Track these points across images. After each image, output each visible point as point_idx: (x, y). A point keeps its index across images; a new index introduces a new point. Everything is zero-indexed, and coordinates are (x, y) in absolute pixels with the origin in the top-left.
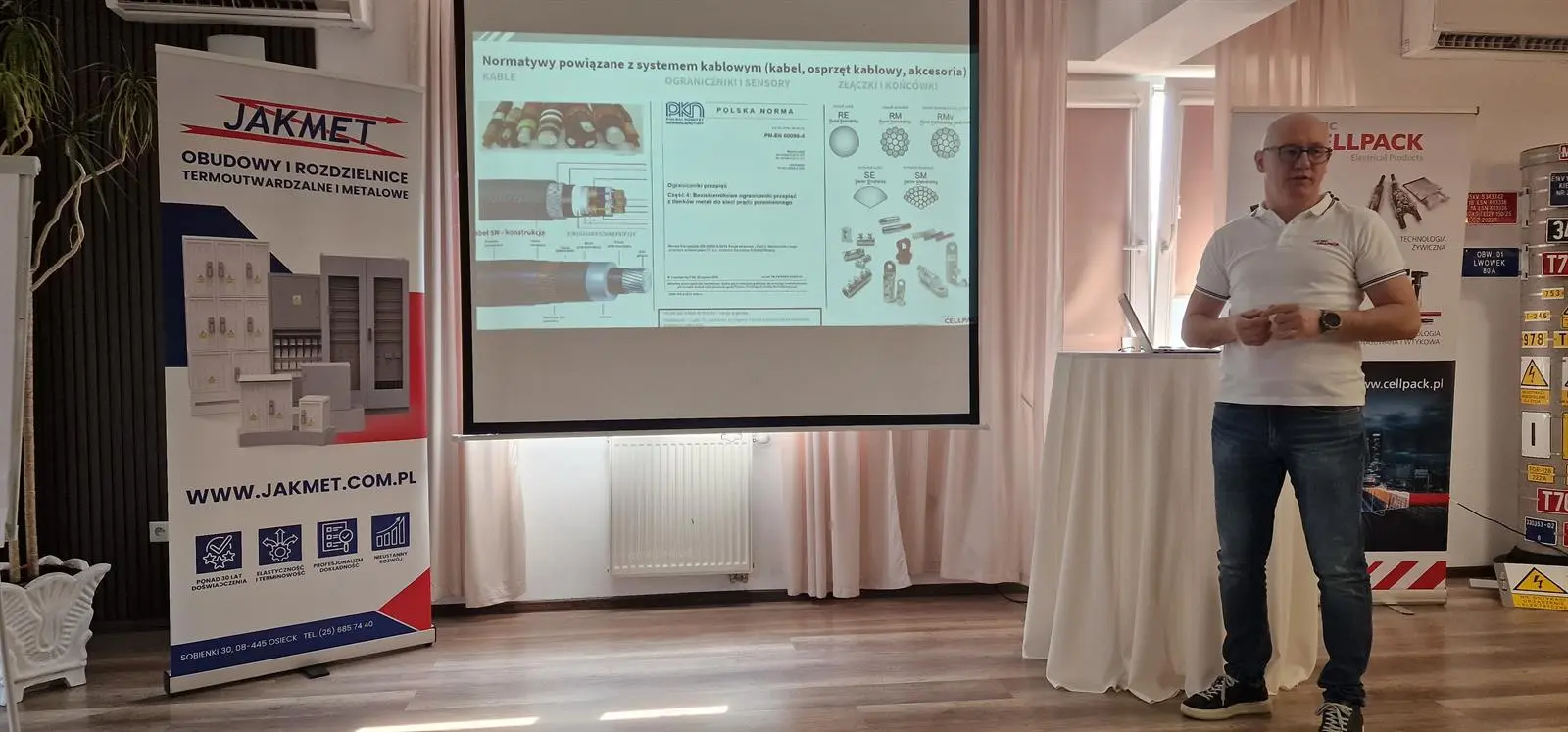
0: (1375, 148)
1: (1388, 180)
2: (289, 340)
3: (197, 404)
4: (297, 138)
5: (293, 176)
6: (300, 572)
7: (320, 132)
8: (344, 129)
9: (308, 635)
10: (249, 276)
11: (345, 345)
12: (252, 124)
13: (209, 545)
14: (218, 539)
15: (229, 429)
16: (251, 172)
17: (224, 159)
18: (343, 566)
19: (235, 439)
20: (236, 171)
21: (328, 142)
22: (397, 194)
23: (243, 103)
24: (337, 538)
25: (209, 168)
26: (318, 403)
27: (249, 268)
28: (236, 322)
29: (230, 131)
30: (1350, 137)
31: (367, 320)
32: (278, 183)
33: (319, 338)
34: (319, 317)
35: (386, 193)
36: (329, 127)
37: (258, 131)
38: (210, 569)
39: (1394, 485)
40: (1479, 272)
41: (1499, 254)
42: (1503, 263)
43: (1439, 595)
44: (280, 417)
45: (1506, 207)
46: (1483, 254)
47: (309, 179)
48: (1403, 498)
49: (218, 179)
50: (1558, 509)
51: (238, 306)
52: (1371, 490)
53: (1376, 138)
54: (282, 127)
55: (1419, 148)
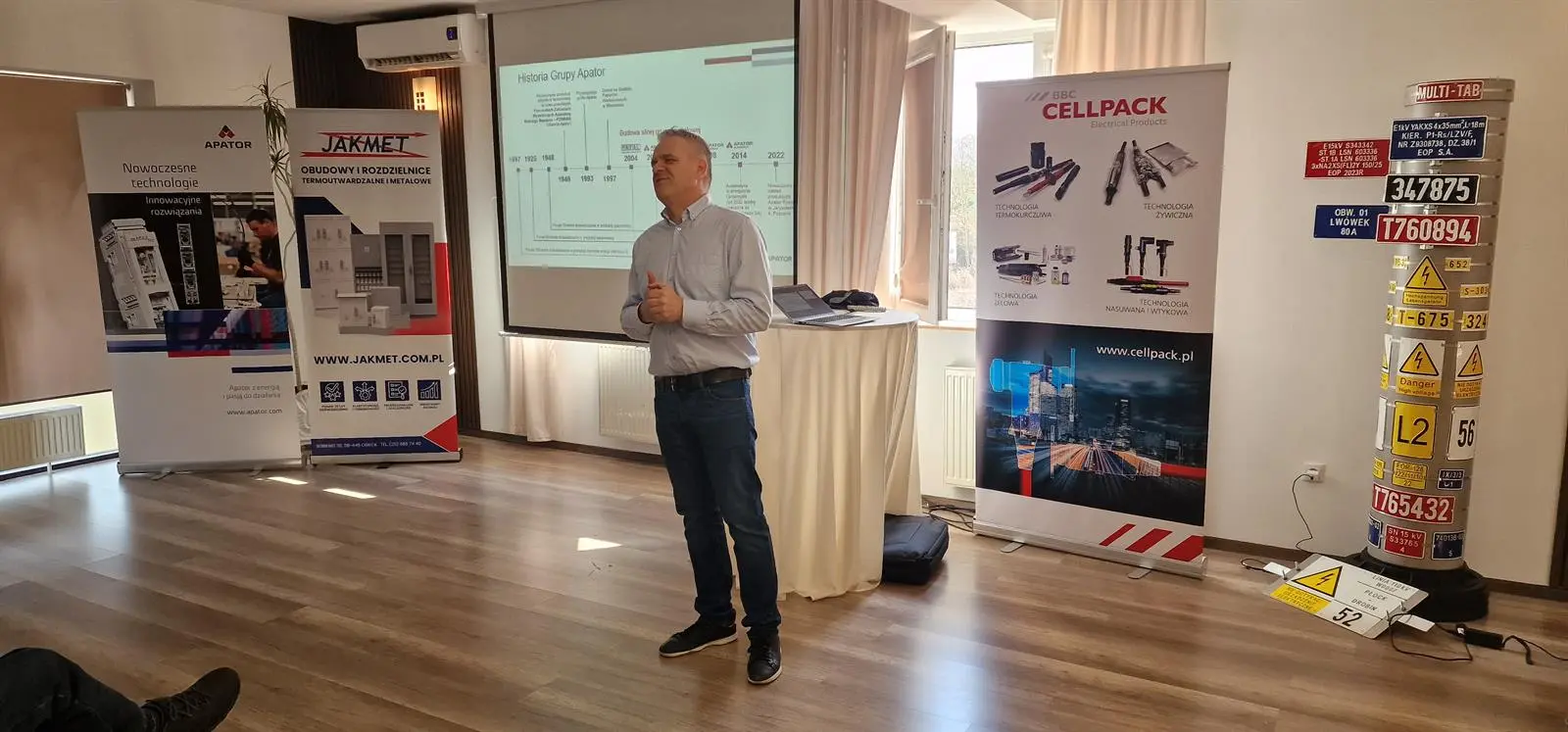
0: (1115, 114)
1: (1129, 147)
2: (365, 273)
3: (318, 309)
4: (363, 152)
5: (362, 176)
6: (376, 407)
7: (375, 147)
8: (389, 144)
9: (384, 444)
10: (340, 237)
11: (396, 277)
12: (337, 147)
13: (327, 388)
14: (332, 385)
15: (333, 324)
16: (338, 175)
17: (325, 170)
18: (402, 407)
19: (337, 329)
20: (330, 176)
21: (381, 153)
22: (424, 181)
23: (331, 136)
24: (398, 391)
25: (316, 176)
26: (382, 310)
27: (339, 231)
28: (334, 265)
29: (325, 153)
30: (1090, 104)
31: (408, 261)
32: (353, 181)
33: (381, 272)
34: (380, 260)
35: (417, 181)
36: (381, 144)
37: (339, 151)
38: (328, 400)
39: (1144, 452)
40: (1335, 233)
41: (1361, 213)
42: (1366, 222)
43: (1193, 569)
44: (361, 318)
45: (1374, 157)
46: (1342, 212)
47: (371, 176)
48: (1153, 466)
49: (320, 181)
50: (1383, 509)
51: (337, 254)
52: (1121, 454)
53: (1116, 105)
54: (354, 147)
55: (1163, 111)
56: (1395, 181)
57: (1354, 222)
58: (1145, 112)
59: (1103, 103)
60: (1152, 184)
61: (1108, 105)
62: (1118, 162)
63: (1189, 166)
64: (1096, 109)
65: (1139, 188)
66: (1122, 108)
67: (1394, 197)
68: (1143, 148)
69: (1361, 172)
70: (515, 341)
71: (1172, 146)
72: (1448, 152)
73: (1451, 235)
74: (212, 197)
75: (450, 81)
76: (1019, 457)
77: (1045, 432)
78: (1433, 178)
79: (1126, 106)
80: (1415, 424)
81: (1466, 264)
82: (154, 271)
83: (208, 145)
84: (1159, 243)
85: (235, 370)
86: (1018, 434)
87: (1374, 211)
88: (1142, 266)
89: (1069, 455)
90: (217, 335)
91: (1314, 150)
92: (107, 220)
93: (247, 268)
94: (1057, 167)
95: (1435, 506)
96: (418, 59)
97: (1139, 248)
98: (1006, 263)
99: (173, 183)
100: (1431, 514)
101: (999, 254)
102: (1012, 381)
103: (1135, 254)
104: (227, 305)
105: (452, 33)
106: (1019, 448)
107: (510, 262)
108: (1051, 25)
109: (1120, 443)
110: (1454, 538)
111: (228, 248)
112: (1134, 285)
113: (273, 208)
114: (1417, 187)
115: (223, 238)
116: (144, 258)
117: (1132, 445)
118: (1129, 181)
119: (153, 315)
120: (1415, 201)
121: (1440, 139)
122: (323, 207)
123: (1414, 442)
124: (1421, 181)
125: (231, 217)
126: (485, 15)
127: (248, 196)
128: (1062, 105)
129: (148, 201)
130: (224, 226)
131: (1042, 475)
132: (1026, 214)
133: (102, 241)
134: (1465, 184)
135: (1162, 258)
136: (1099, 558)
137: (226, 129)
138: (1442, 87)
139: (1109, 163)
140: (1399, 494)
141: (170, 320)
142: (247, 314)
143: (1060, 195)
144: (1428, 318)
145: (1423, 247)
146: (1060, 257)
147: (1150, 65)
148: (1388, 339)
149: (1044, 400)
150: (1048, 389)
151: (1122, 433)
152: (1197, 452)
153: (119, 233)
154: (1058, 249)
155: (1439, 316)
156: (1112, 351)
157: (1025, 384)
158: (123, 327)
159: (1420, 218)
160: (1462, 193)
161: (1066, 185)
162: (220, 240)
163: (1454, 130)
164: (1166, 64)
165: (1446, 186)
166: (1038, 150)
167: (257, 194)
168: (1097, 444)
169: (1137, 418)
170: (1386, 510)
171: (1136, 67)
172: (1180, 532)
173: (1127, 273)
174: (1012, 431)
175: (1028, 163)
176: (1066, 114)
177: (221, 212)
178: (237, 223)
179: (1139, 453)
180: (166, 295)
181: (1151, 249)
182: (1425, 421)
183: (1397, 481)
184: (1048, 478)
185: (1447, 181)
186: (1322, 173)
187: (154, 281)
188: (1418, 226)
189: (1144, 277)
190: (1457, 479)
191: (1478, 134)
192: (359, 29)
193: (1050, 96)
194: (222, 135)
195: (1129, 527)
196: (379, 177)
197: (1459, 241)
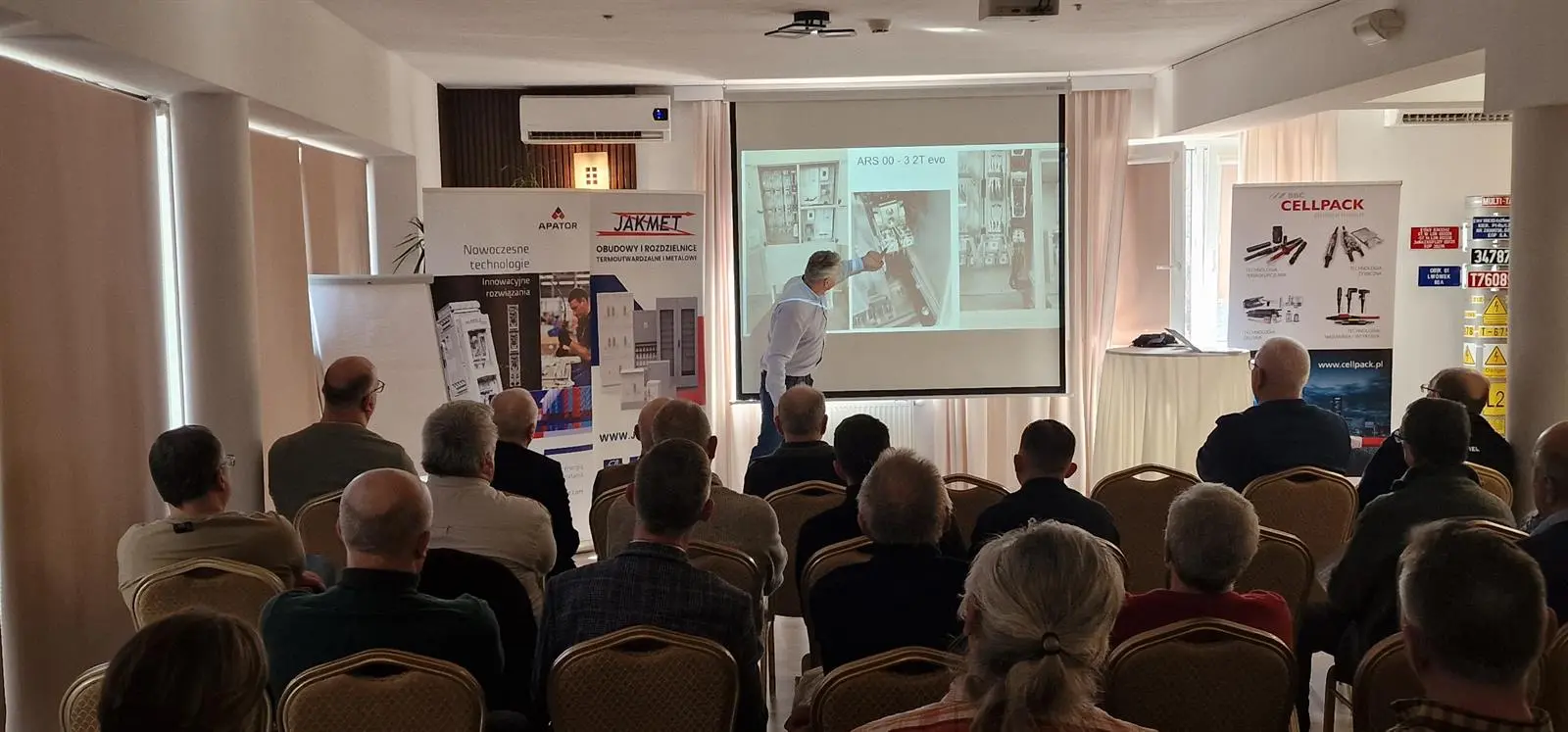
0: (1331, 208)
1: (1340, 228)
2: (643, 348)
3: (605, 387)
4: (645, 231)
5: (644, 253)
7: (655, 228)
10: (625, 314)
11: (667, 350)
12: (626, 227)
14: (613, 462)
15: (618, 401)
16: (627, 254)
17: (616, 248)
19: (619, 406)
20: (619, 254)
21: (659, 232)
22: (692, 258)
23: (622, 215)
25: (608, 254)
26: (655, 385)
27: (624, 309)
28: (619, 341)
29: (617, 232)
30: (1314, 202)
31: (678, 335)
32: (640, 259)
33: (655, 347)
34: (655, 334)
35: (687, 258)
36: (660, 223)
37: (628, 230)
40: (1430, 283)
41: (1446, 270)
44: (639, 393)
45: (1450, 237)
47: (650, 254)
49: (612, 259)
51: (621, 331)
53: (1331, 203)
54: (639, 226)
55: (1361, 208)
56: (1474, 252)
57: (1441, 276)
59: (1323, 202)
60: (1355, 254)
62: (1333, 240)
63: (1379, 243)
65: (1347, 256)
67: (1476, 261)
68: (1349, 230)
69: (1443, 246)
71: (1369, 230)
72: (1505, 235)
74: (541, 277)
75: (623, 158)
78: (1498, 249)
82: (485, 355)
83: (542, 226)
84: (1361, 292)
88: (1349, 306)
91: (1413, 233)
93: (565, 347)
94: (1289, 244)
97: (1347, 296)
98: (1252, 309)
99: (507, 265)
101: (1248, 303)
103: (1344, 300)
104: (545, 386)
111: (550, 327)
112: (1343, 319)
114: (1489, 255)
115: (548, 318)
116: (476, 341)
118: (1340, 251)
120: (1488, 263)
121: (1499, 228)
122: (612, 284)
123: (1498, 406)
124: (1491, 251)
125: (556, 297)
127: (569, 275)
128: (1295, 202)
129: (484, 283)
130: (549, 306)
132: (1267, 274)
135: (1363, 301)
137: (558, 210)
138: (1495, 198)
139: (1327, 240)
142: (562, 395)
143: (1292, 261)
144: (1500, 332)
145: (1493, 289)
146: (1292, 304)
152: (1385, 428)
153: (455, 317)
154: (1291, 298)
156: (1329, 365)
159: (1492, 273)
161: (1296, 255)
162: (544, 320)
165: (1506, 254)
166: (1278, 231)
167: (579, 273)
169: (1346, 410)
173: (1339, 312)
175: (1271, 240)
177: (546, 293)
178: (560, 303)
180: (493, 378)
181: (1356, 296)
182: (1503, 393)
185: (1507, 251)
186: (1423, 246)
187: (483, 365)
188: (1491, 277)
189: (1351, 314)
193: (1286, 196)
194: (555, 216)
196: (657, 254)
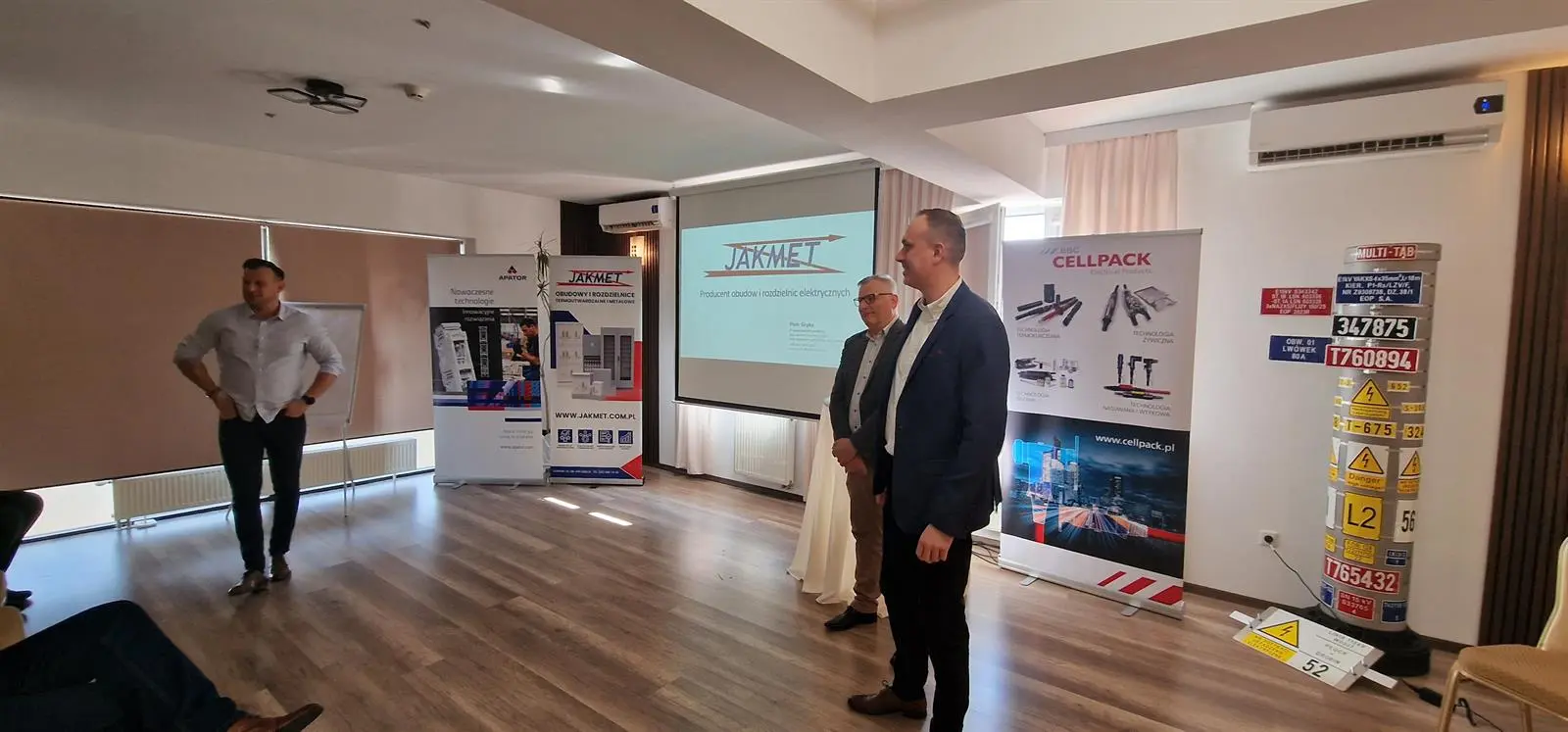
0: (1109, 265)
1: (1121, 288)
2: (590, 360)
3: (560, 383)
4: (593, 283)
5: (592, 298)
6: (592, 447)
7: (602, 280)
8: (610, 278)
9: (595, 472)
10: (576, 336)
11: (609, 363)
12: (578, 279)
13: (562, 433)
14: (565, 431)
15: (569, 393)
16: (578, 297)
17: (569, 294)
18: (608, 448)
19: (570, 395)
20: (573, 297)
21: (605, 283)
22: (630, 302)
23: (575, 272)
24: (606, 437)
25: (565, 298)
26: (599, 384)
27: (576, 333)
28: (571, 354)
29: (571, 283)
30: (1089, 257)
31: (618, 353)
32: (587, 301)
33: (600, 359)
34: (600, 351)
35: (626, 302)
36: (605, 278)
37: (580, 282)
38: (562, 441)
39: (1135, 518)
40: (1287, 357)
41: (1309, 342)
42: (1313, 350)
43: (1176, 612)
44: (586, 388)
45: (1320, 301)
46: (1293, 342)
47: (597, 298)
48: (1141, 529)
49: (566, 301)
50: (1335, 576)
51: (573, 347)
52: (1116, 518)
53: (1111, 257)
54: (588, 280)
55: (1148, 263)
56: (1341, 320)
57: (1303, 349)
58: (1133, 264)
59: (1100, 256)
60: (1139, 317)
61: (1104, 258)
62: (1112, 301)
63: (1170, 304)
64: (1094, 261)
65: (1129, 320)
66: (1115, 260)
67: (1340, 332)
68: (1132, 290)
69: (1308, 311)
70: (683, 406)
71: (1156, 290)
72: (1388, 299)
73: (1392, 364)
74: (501, 310)
75: (653, 239)
76: (1034, 513)
77: (1055, 497)
78: (1374, 318)
79: (1118, 260)
80: (1364, 510)
81: (1406, 386)
82: (464, 356)
83: (501, 278)
84: (1145, 361)
85: (507, 420)
86: (1034, 496)
87: (1322, 342)
88: (1132, 376)
89: (1074, 516)
90: (498, 397)
91: (1267, 295)
92: (439, 324)
93: (518, 355)
94: (1063, 303)
95: (1382, 579)
96: (634, 225)
97: (1130, 364)
98: (1026, 370)
99: (479, 301)
100: (1379, 585)
101: (1020, 364)
102: (1031, 456)
103: (1126, 369)
104: (505, 378)
105: (655, 209)
106: (1034, 507)
107: (682, 355)
108: (1058, 202)
109: (1114, 509)
110: (1400, 606)
111: (508, 342)
112: (1125, 391)
113: (536, 317)
115: (507, 336)
116: (459, 348)
117: (1123, 512)
118: (1121, 313)
119: (461, 383)
120: (1359, 336)
121: (1379, 289)
122: (567, 317)
123: (1363, 525)
124: (1363, 320)
125: (511, 323)
126: (675, 198)
127: (522, 310)
128: (1068, 258)
129: (464, 312)
130: (507, 328)
131: (1053, 528)
132: (1040, 336)
133: (436, 337)
134: (1404, 324)
135: (1149, 372)
136: (1098, 596)
137: (512, 268)
138: (1380, 249)
139: (1104, 300)
140: (1350, 566)
141: (471, 387)
142: (516, 385)
143: (1066, 322)
144: (1374, 428)
145: (1367, 371)
146: (1067, 368)
147: (1134, 230)
148: (1337, 443)
149: (1055, 472)
150: (1057, 465)
151: (1116, 502)
152: (1176, 521)
153: (445, 332)
154: (1065, 361)
155: (1383, 427)
156: (1108, 440)
157: (1040, 461)
158: (443, 390)
159: (1365, 349)
160: (1401, 331)
161: (1071, 315)
162: (504, 337)
163: (1393, 283)
164: (1147, 230)
165: (1387, 326)
166: (1049, 290)
168: (1095, 509)
169: (1128, 492)
170: (1338, 578)
171: (1123, 232)
172: (1163, 582)
173: (1120, 382)
174: (1029, 493)
175: (1043, 300)
176: (1071, 264)
177: (506, 320)
179: (1130, 518)
180: (469, 371)
181: (1140, 366)
182: (1373, 510)
183: (1347, 556)
184: (1056, 531)
185: (1388, 321)
186: (1276, 312)
187: (463, 362)
188: (1362, 355)
189: (1134, 385)
190: (1399, 559)
191: (1415, 285)
192: (600, 207)
193: (1059, 250)
194: (510, 272)
195: (1121, 574)
196: (602, 299)
197: (1400, 368)
